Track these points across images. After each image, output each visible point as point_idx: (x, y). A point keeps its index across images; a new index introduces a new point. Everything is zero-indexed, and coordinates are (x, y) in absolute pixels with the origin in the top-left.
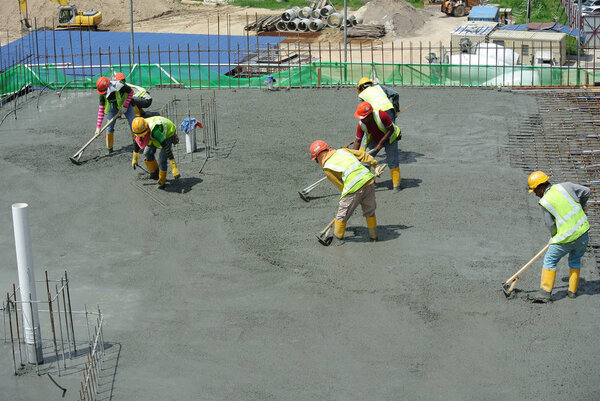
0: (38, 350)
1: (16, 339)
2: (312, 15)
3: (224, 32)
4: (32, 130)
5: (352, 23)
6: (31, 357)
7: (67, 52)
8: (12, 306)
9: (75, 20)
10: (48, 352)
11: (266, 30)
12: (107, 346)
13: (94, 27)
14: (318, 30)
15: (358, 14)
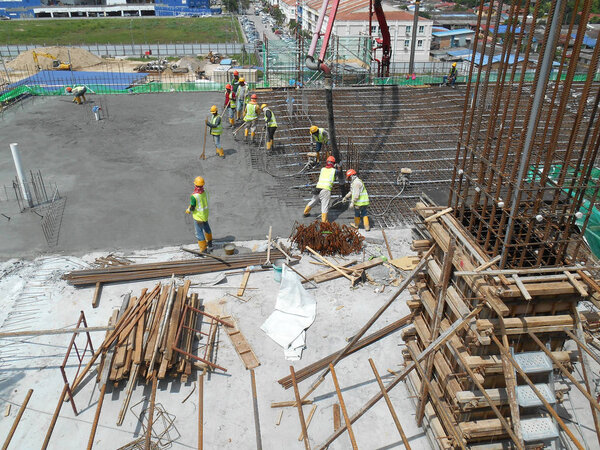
0: (31, 202)
1: (19, 198)
2: (159, 64)
3: (110, 71)
4: (30, 113)
5: (175, 67)
6: (28, 205)
7: (44, 79)
8: (15, 185)
9: (60, 66)
10: (35, 203)
11: (142, 70)
12: (60, 198)
13: (69, 69)
14: (163, 70)
15: (178, 64)
